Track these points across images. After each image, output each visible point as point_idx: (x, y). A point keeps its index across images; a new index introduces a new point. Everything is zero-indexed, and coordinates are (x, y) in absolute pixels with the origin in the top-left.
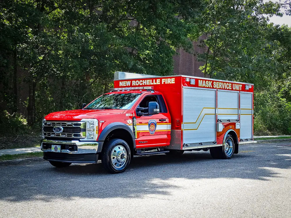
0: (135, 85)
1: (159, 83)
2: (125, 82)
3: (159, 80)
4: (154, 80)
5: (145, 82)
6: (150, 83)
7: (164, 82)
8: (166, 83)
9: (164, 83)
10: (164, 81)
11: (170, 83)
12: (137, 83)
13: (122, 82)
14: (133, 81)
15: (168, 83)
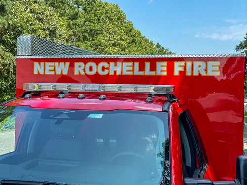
0: (84, 74)
1: (165, 74)
2: (52, 64)
3: (166, 63)
4: (147, 65)
5: (115, 68)
6: (133, 70)
7: (181, 72)
8: (188, 74)
9: (183, 73)
10: (182, 69)
11: (203, 74)
12: (91, 69)
13: (42, 63)
14: (76, 64)
15: (195, 74)
